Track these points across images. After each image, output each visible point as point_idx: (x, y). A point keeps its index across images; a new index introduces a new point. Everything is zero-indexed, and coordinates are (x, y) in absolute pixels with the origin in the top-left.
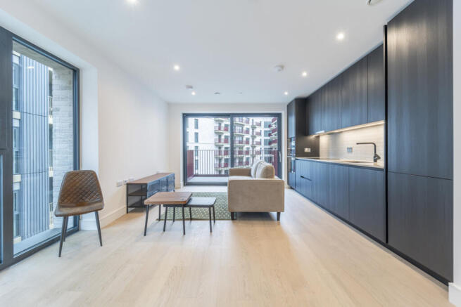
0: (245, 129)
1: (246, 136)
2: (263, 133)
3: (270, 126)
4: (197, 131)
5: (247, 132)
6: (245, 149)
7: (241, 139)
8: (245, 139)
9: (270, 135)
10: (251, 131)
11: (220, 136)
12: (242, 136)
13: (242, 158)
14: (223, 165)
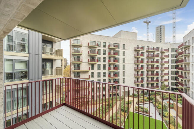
0: (155, 54)
1: (156, 58)
2: (170, 56)
3: (176, 51)
4: (124, 57)
5: (158, 55)
6: (155, 66)
7: (153, 60)
8: (155, 60)
9: (176, 57)
10: (160, 55)
11: (138, 59)
12: (154, 59)
13: (154, 71)
14: (139, 75)
